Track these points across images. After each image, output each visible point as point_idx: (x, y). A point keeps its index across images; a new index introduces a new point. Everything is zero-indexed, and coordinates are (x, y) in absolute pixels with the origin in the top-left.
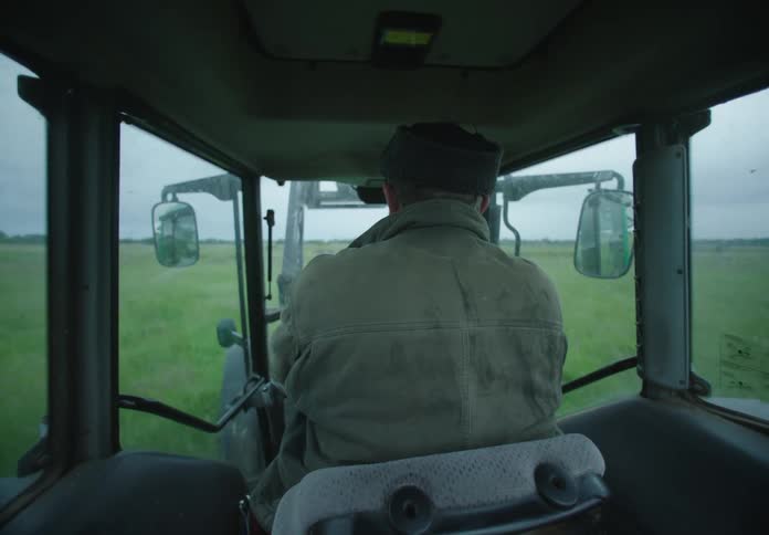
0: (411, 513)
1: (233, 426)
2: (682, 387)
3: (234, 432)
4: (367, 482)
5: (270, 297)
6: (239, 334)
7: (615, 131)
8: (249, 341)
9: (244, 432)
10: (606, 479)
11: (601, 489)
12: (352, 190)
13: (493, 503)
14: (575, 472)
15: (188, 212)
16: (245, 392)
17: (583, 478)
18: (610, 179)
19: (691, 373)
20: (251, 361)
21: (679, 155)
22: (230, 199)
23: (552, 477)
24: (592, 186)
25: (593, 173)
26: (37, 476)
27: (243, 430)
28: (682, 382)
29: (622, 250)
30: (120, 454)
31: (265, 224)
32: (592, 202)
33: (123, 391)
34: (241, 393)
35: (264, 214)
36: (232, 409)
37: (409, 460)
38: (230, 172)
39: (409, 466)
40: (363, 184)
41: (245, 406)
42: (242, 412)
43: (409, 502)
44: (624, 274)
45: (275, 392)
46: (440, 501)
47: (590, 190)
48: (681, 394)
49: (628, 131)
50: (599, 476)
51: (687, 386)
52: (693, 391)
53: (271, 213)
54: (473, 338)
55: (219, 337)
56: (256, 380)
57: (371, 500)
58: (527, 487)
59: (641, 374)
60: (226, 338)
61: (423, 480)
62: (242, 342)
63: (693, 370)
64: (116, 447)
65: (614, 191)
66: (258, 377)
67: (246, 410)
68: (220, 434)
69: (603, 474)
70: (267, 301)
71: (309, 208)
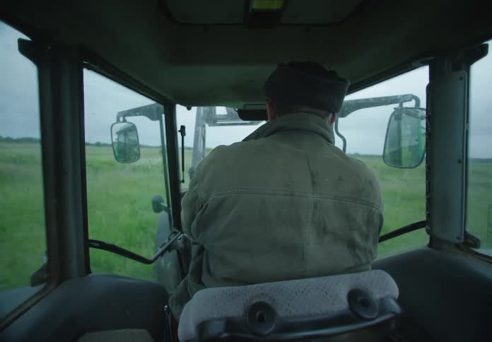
0: (261, 319)
1: (162, 260)
2: (458, 241)
3: (163, 265)
4: (233, 298)
5: (183, 181)
6: (165, 204)
7: (414, 64)
8: (171, 209)
9: (169, 264)
10: (399, 301)
11: (396, 307)
12: (234, 111)
13: (318, 315)
14: (377, 295)
15: (133, 129)
16: (169, 239)
17: (382, 300)
18: (410, 100)
19: (465, 232)
20: (173, 221)
21: (461, 78)
22: (157, 119)
23: (360, 298)
24: (397, 105)
25: (397, 96)
26: (41, 286)
27: (169, 262)
28: (458, 238)
29: (417, 150)
30: (90, 275)
31: (179, 135)
32: (397, 116)
33: (91, 237)
34: (167, 241)
35: (179, 128)
36: (160, 250)
37: (262, 285)
38: (157, 102)
39: (261, 288)
40: (241, 108)
41: (169, 248)
42: (168, 252)
43: (261, 312)
44: (419, 164)
45: (185, 240)
46: (282, 312)
47: (395, 109)
48: (457, 246)
49: (424, 64)
50: (394, 299)
51: (462, 241)
52: (466, 244)
53: (183, 128)
54: (315, 205)
55: (154, 206)
56: (175, 233)
57: (236, 310)
58: (342, 305)
59: (428, 232)
60: (157, 207)
61: (270, 298)
62: (167, 210)
63: (467, 230)
64: (88, 271)
65: (412, 108)
66: (177, 231)
67: (170, 251)
68: (153, 265)
69: (397, 297)
70: (182, 184)
71: (210, 126)
